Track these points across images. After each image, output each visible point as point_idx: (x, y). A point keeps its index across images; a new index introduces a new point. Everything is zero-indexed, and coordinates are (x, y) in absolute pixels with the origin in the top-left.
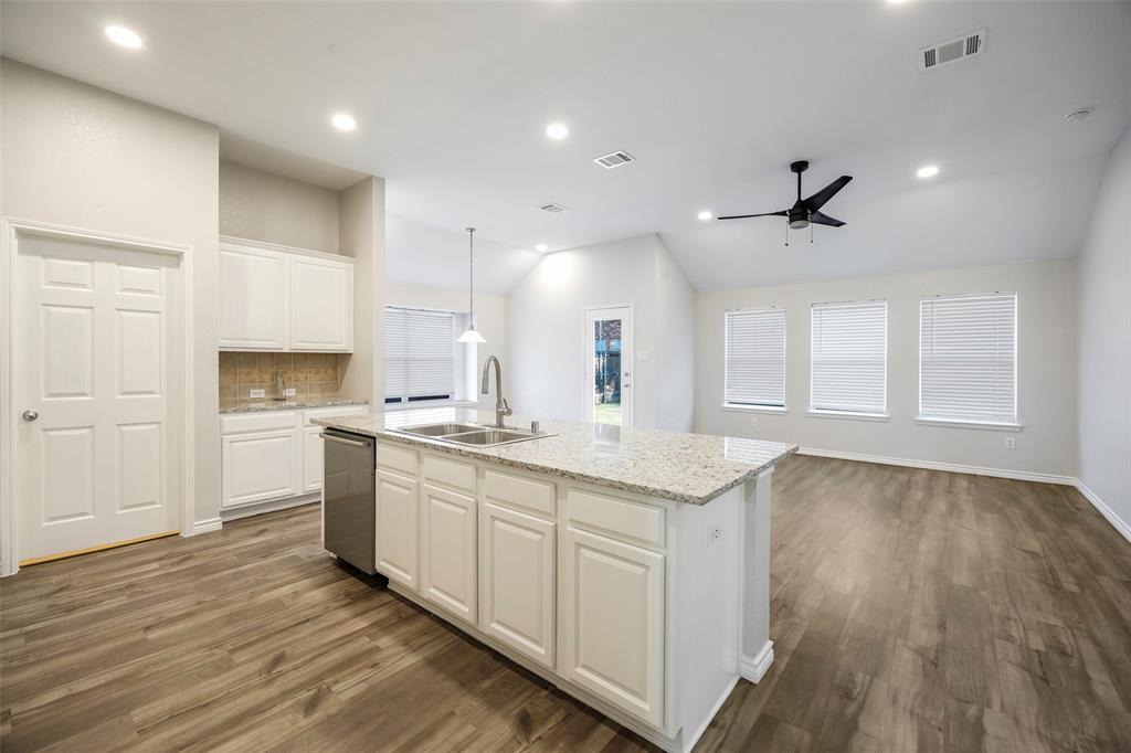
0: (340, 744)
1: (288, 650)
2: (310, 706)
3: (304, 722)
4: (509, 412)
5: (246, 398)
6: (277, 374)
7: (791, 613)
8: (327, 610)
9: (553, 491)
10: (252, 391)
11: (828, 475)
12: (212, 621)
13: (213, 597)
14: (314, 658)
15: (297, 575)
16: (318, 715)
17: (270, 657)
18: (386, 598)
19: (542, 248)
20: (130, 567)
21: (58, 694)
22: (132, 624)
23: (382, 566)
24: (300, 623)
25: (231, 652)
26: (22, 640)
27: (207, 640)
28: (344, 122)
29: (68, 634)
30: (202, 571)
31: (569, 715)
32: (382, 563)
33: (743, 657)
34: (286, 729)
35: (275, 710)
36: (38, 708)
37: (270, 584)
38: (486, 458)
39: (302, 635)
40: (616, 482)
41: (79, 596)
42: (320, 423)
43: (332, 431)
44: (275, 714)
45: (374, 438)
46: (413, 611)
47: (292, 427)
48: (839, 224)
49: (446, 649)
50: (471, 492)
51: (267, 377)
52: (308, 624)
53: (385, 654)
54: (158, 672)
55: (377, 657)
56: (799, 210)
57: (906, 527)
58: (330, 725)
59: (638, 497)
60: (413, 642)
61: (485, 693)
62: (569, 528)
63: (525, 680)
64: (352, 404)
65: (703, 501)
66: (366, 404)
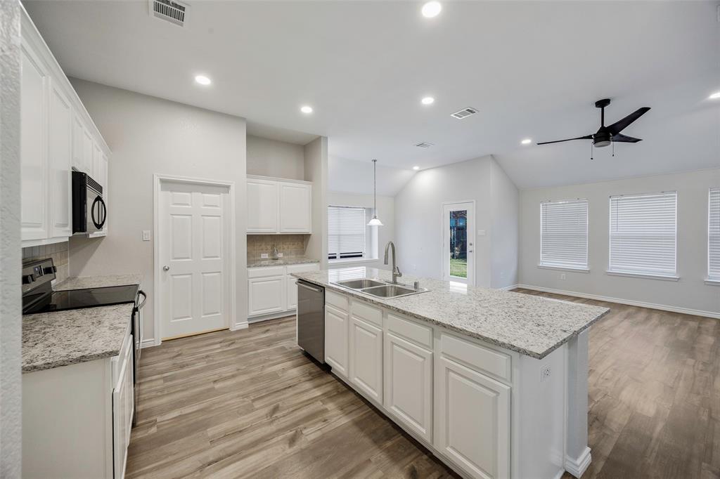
0: (308, 468)
1: (280, 403)
2: (292, 441)
3: (289, 451)
4: (400, 275)
5: (259, 259)
6: (274, 245)
7: (603, 426)
8: (300, 382)
9: (431, 332)
10: (262, 255)
11: (625, 318)
12: (244, 381)
13: (244, 367)
14: (293, 411)
15: (284, 359)
16: (296, 447)
17: (272, 407)
18: (330, 378)
19: (416, 168)
20: (207, 345)
21: (175, 414)
22: (208, 378)
23: (328, 360)
24: (286, 388)
25: (253, 401)
26: (162, 381)
27: (241, 393)
28: (307, 110)
29: (181, 381)
30: (239, 351)
31: (442, 476)
32: (328, 358)
33: (567, 457)
34: (279, 453)
35: (274, 440)
36: (168, 420)
37: (271, 363)
38: (388, 307)
39: (287, 395)
41: (187, 359)
42: (296, 276)
43: (302, 281)
44: (274, 443)
45: (324, 288)
46: (345, 388)
47: (281, 274)
48: (636, 141)
49: (364, 416)
50: (378, 325)
51: (269, 247)
52: (290, 389)
53: (330, 414)
54: (220, 408)
55: (326, 416)
56: (602, 134)
57: (701, 366)
58: (302, 454)
59: (490, 345)
60: (346, 409)
61: (388, 450)
62: (442, 358)
63: (413, 445)
64: (312, 262)
65: (541, 357)
66: (318, 262)
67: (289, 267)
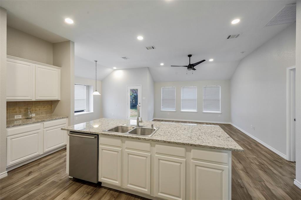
5: (13, 119)
6: (27, 109)
9: (185, 150)
10: (15, 116)
19: (115, 68)
23: (101, 179)
28: (69, 21)
40: (212, 147)
43: (73, 132)
45: (98, 135)
46: (117, 193)
47: (39, 129)
50: (148, 151)
51: (22, 110)
56: (190, 66)
62: (192, 161)
64: (63, 118)
66: (67, 117)
67: (45, 123)
